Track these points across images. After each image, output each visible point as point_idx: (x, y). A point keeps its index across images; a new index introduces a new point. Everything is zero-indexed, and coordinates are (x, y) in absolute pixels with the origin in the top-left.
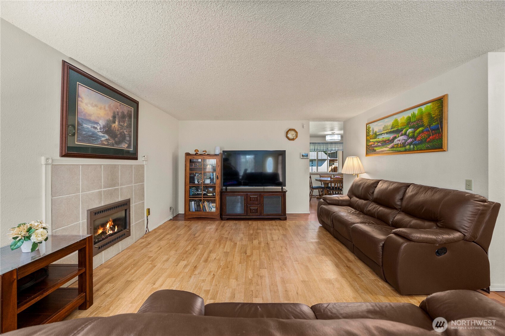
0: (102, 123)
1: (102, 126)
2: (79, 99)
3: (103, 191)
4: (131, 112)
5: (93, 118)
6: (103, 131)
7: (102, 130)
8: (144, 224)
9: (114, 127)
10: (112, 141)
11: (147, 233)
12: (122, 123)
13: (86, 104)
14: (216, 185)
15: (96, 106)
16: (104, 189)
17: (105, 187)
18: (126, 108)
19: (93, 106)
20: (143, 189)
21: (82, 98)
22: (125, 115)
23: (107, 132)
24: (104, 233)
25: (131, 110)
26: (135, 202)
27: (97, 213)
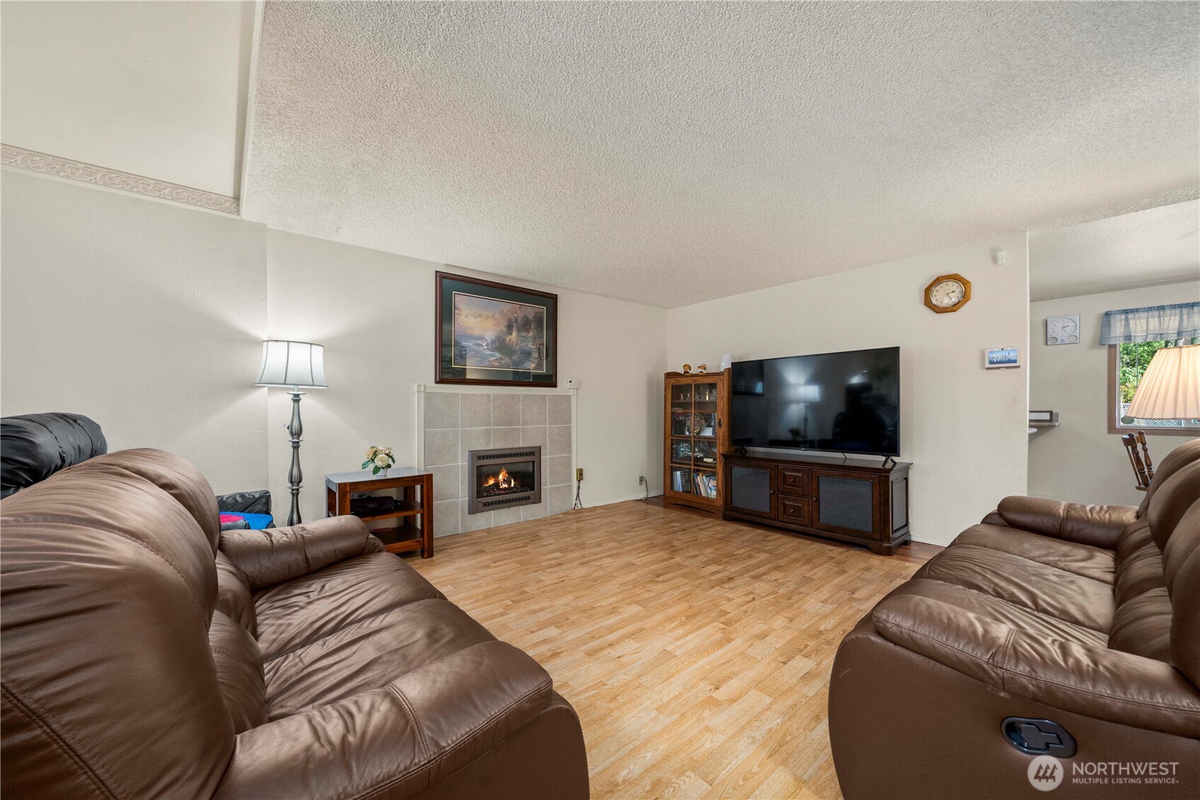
0: (490, 337)
1: (489, 342)
2: (455, 312)
4: (542, 313)
5: (476, 333)
6: (491, 348)
7: (490, 346)
8: (570, 492)
9: (510, 340)
10: (506, 360)
11: (576, 508)
12: (523, 332)
13: (466, 316)
14: (717, 441)
15: (480, 316)
16: (492, 427)
17: (496, 425)
18: (531, 310)
19: (476, 317)
20: (570, 434)
21: (459, 310)
22: (531, 320)
23: (498, 349)
24: (497, 485)
25: (541, 310)
26: (550, 454)
27: (480, 458)
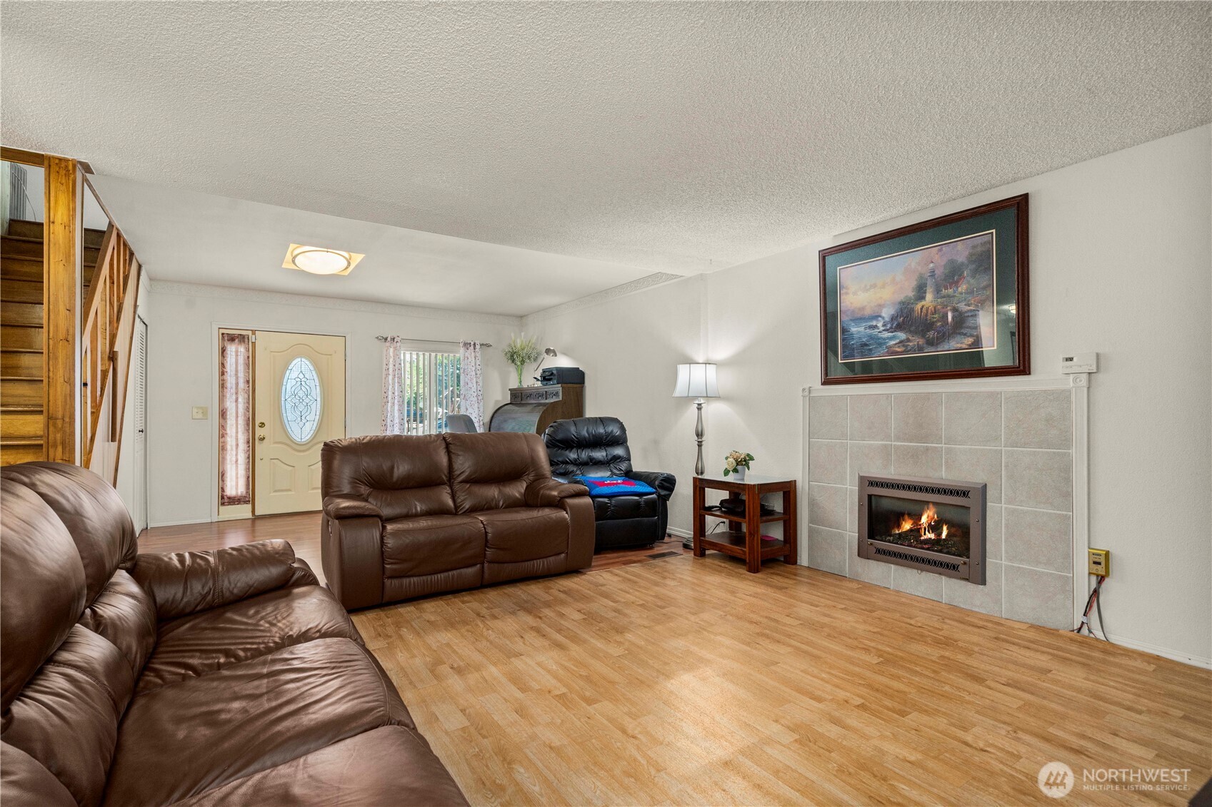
0: (887, 313)
1: (887, 319)
2: (842, 292)
3: (894, 445)
4: (987, 242)
5: (868, 312)
6: (891, 328)
7: (889, 326)
8: (1067, 591)
9: (922, 309)
10: (917, 341)
12: (946, 289)
13: (855, 293)
15: (873, 286)
16: (895, 443)
17: (898, 439)
18: (961, 248)
19: (868, 290)
20: (1066, 471)
21: (847, 288)
22: (962, 264)
23: (899, 327)
24: (916, 531)
25: (987, 238)
26: (1009, 502)
27: (873, 483)
